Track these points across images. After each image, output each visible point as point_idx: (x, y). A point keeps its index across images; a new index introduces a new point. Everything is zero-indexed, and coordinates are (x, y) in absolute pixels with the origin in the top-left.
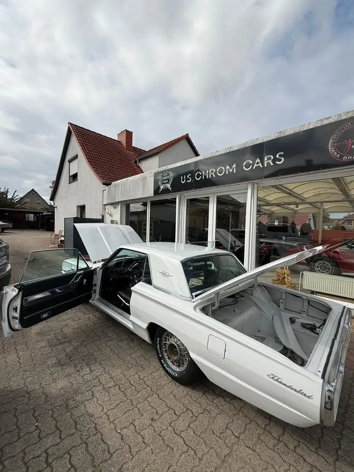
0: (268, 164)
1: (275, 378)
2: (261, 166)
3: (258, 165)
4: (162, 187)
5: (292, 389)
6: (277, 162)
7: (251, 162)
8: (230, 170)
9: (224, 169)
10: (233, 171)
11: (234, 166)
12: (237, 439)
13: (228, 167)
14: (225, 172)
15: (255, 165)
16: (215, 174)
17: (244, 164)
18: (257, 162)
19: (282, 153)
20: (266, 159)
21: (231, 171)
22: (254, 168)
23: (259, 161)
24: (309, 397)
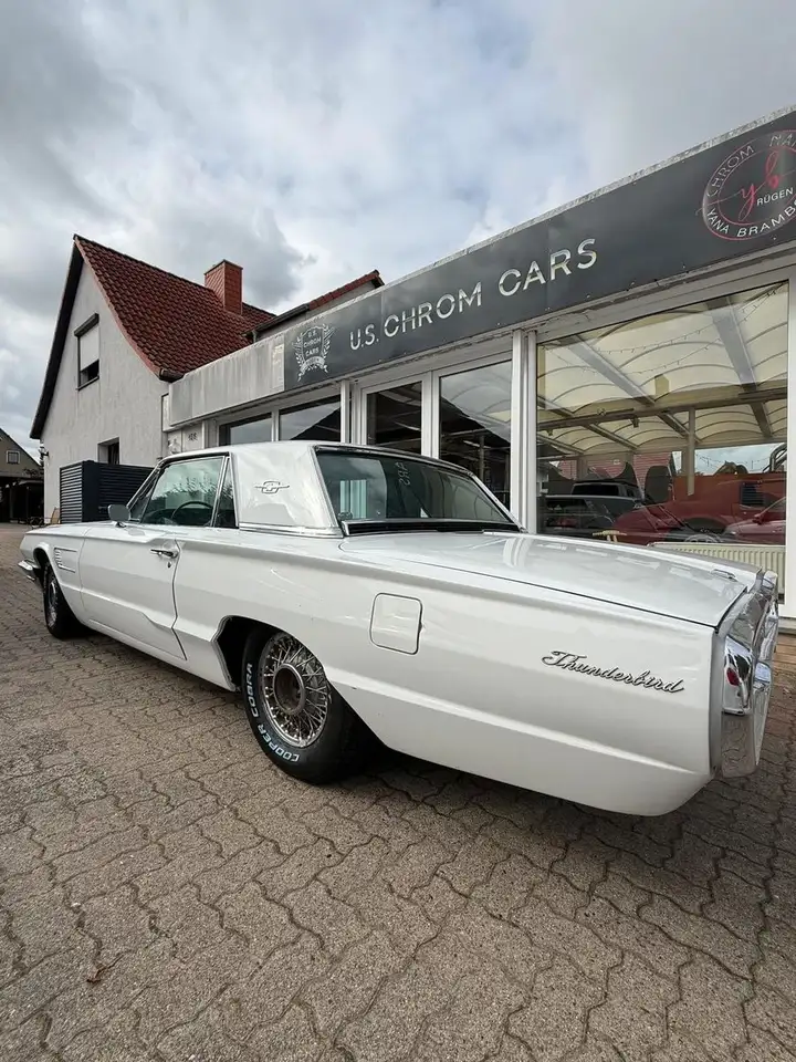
0: (560, 272)
1: (566, 662)
2: (543, 281)
3: (534, 279)
4: (304, 367)
5: (619, 677)
6: (581, 266)
7: (518, 274)
8: (467, 300)
9: (453, 300)
10: (475, 301)
11: (478, 289)
12: (462, 900)
13: (462, 295)
14: (457, 308)
15: (529, 280)
16: (433, 315)
17: (501, 282)
18: (531, 271)
19: (592, 242)
20: (553, 263)
21: (469, 302)
22: (525, 288)
23: (537, 269)
24: (673, 689)
